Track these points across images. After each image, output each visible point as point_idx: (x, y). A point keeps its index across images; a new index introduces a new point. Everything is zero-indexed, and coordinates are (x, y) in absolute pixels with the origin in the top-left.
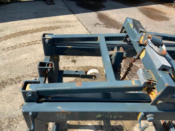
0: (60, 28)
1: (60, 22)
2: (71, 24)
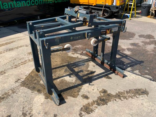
0: (15, 42)
1: (12, 39)
2: (22, 38)
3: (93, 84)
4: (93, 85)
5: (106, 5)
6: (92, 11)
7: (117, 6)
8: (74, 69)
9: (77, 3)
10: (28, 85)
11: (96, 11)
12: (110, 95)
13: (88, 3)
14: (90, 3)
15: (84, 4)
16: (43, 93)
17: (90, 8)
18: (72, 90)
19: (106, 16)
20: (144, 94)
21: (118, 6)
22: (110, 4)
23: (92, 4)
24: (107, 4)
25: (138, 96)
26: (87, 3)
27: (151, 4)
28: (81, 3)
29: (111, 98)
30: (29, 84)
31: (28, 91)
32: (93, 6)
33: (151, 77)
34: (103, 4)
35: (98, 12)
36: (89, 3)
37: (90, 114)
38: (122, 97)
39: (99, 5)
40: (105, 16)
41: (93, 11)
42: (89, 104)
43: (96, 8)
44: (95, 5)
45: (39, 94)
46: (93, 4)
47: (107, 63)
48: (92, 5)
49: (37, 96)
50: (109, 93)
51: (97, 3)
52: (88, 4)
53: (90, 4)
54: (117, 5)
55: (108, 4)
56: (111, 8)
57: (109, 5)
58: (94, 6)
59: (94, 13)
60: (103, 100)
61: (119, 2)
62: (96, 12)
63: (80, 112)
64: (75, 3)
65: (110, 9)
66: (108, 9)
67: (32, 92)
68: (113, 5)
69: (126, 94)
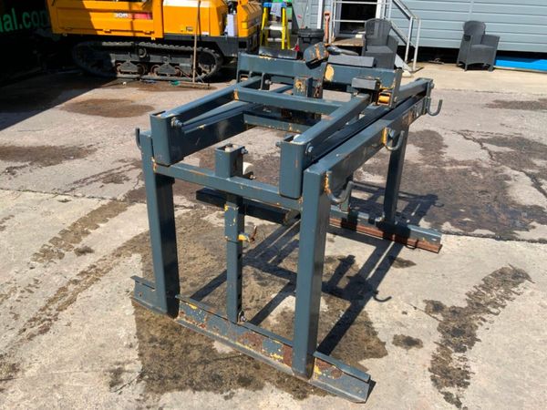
3: (387, 296)
4: (390, 298)
5: (200, 37)
6: (149, 58)
7: (242, 38)
8: (281, 265)
9: (82, 32)
10: (179, 377)
11: (167, 61)
12: (457, 310)
13: (132, 31)
14: (141, 32)
15: (113, 34)
16: (267, 384)
17: (142, 47)
18: (348, 334)
19: (205, 72)
20: (520, 279)
21: (244, 38)
22: (216, 33)
23: (146, 33)
24: (204, 33)
25: (515, 289)
26: (127, 31)
27: (319, 27)
28: (100, 33)
29: (467, 318)
30: (182, 372)
31: (207, 400)
32: (153, 42)
33: (490, 230)
34: (191, 33)
35: (175, 60)
36: (136, 29)
37: (469, 384)
38: (488, 304)
39: (177, 39)
40: (203, 75)
41: (154, 59)
42: (436, 358)
43: (165, 46)
44: (161, 37)
45: (258, 391)
46: (151, 33)
47: (371, 222)
48: (148, 40)
49: (262, 403)
50: (449, 306)
51: (166, 31)
52: (130, 34)
53: (139, 35)
54: (240, 36)
55: (208, 34)
56: (221, 46)
57: (212, 35)
58: (158, 41)
59: (160, 64)
60: (457, 332)
61: (245, 25)
62: (167, 63)
63: (442, 393)
64: (74, 32)
65: (218, 50)
66: (211, 49)
67: (226, 398)
68: (226, 36)
69: (489, 295)
